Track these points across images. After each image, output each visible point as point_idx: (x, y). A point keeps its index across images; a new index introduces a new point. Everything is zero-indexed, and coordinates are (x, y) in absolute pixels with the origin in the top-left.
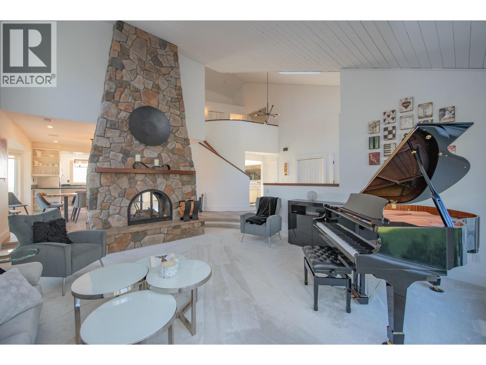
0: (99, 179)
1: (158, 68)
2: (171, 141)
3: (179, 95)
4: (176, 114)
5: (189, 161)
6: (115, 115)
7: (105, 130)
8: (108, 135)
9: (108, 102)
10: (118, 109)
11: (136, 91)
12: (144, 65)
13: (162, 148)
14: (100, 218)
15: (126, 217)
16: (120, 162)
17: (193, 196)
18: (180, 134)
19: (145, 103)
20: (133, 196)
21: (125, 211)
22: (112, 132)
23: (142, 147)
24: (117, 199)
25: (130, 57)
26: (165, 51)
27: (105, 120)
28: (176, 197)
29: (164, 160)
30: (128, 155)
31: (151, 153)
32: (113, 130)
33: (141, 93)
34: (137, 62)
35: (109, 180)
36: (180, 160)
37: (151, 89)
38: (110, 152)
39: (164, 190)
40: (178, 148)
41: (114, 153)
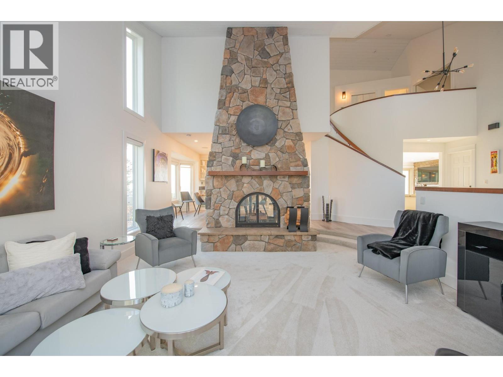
0: (212, 182)
1: (266, 60)
2: (280, 139)
3: (289, 83)
4: (286, 106)
5: (301, 160)
6: (225, 120)
7: (218, 136)
8: (220, 140)
9: (220, 110)
10: (228, 114)
11: (243, 92)
12: (251, 62)
13: (269, 148)
14: (213, 217)
15: (233, 219)
16: (230, 165)
17: (306, 201)
18: (291, 129)
19: (253, 102)
20: (240, 198)
21: (233, 212)
22: (223, 138)
23: (249, 149)
24: (227, 201)
25: (238, 59)
26: (273, 38)
27: (218, 127)
28: (284, 202)
29: (272, 160)
30: (237, 157)
31: (258, 154)
32: (224, 135)
33: (249, 93)
34: (244, 62)
35: (220, 182)
36: (291, 159)
37: (258, 86)
38: (222, 157)
39: (271, 193)
40: (288, 145)
41: (225, 157)
